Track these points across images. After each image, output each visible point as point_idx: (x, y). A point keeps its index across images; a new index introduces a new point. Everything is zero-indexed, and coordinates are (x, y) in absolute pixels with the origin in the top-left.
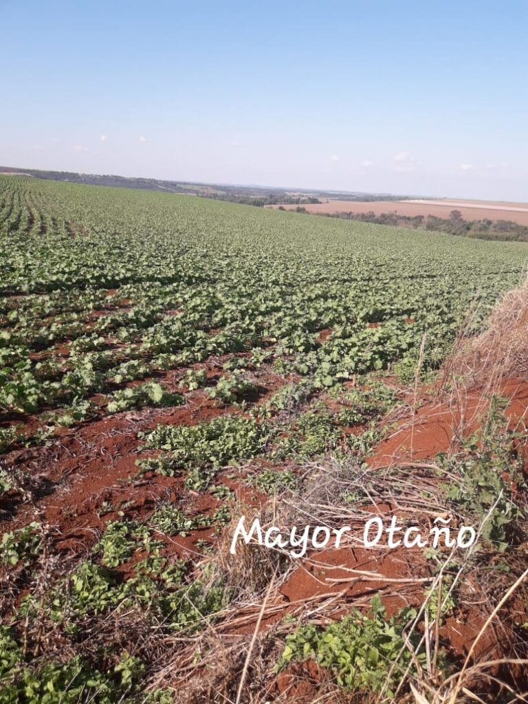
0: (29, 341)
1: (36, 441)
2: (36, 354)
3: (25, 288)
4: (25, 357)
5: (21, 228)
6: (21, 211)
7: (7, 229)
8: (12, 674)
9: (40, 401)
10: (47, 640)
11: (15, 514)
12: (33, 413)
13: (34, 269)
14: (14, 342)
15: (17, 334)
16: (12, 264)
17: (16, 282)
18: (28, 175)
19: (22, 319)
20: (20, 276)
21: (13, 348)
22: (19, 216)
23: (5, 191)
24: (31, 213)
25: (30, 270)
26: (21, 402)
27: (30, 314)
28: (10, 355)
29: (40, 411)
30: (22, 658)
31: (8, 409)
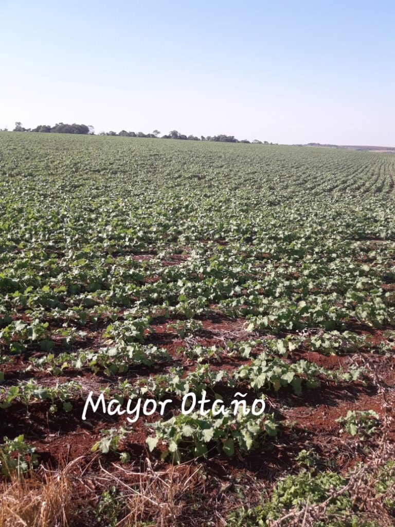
0: (381, 275)
1: (379, 350)
2: (385, 285)
3: (383, 235)
4: (378, 286)
5: (384, 190)
6: (385, 178)
7: (373, 192)
8: (343, 515)
9: (385, 320)
10: (372, 503)
11: (357, 399)
12: (379, 329)
13: (391, 221)
14: (371, 273)
15: (374, 268)
16: (376, 217)
17: (377, 230)
18: (393, 151)
19: (378, 258)
20: (381, 226)
21: (370, 278)
22: (384, 182)
23: (375, 164)
24: (392, 180)
25: (388, 222)
26: (371, 318)
27: (385, 255)
28: (367, 283)
29: (384, 329)
30: (351, 506)
31: (361, 321)
